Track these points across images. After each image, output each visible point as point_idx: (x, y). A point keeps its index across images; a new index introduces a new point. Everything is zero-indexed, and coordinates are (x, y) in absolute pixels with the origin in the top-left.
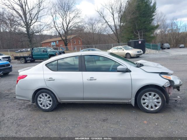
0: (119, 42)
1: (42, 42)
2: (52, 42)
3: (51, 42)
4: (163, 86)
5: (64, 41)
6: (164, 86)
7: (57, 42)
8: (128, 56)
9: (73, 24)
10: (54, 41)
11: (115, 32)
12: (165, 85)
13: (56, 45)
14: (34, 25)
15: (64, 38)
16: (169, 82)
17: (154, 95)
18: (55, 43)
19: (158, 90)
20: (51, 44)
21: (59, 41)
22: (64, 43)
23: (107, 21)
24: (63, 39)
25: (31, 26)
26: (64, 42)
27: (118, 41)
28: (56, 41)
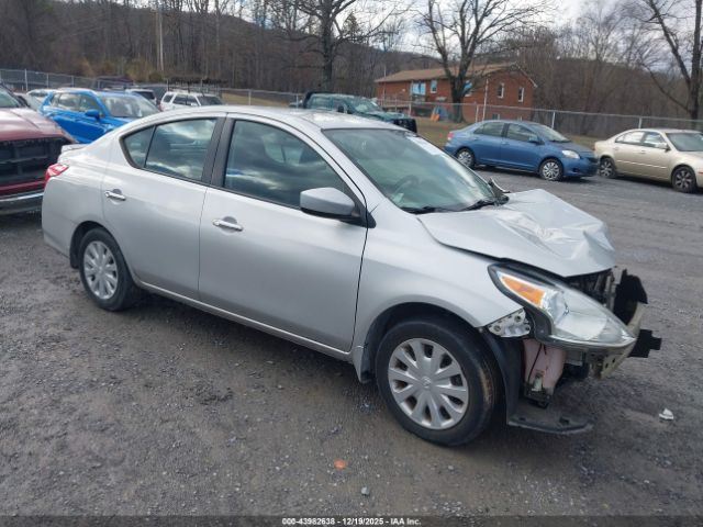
0: (694, 115)
1: (382, 80)
2: (415, 82)
3: (409, 82)
4: (486, 328)
5: (454, 84)
6: (491, 329)
7: (434, 84)
8: (684, 181)
9: (503, 16)
10: (423, 81)
11: (689, 65)
12: (497, 328)
13: (428, 97)
14: (348, 8)
15: (455, 72)
16: (523, 315)
17: (446, 362)
18: (424, 86)
19: (460, 342)
20: (407, 91)
21: (440, 80)
22: (450, 91)
23: (661, 13)
24: (453, 74)
25: (338, 11)
26: (453, 88)
27: (691, 107)
28: (428, 81)
